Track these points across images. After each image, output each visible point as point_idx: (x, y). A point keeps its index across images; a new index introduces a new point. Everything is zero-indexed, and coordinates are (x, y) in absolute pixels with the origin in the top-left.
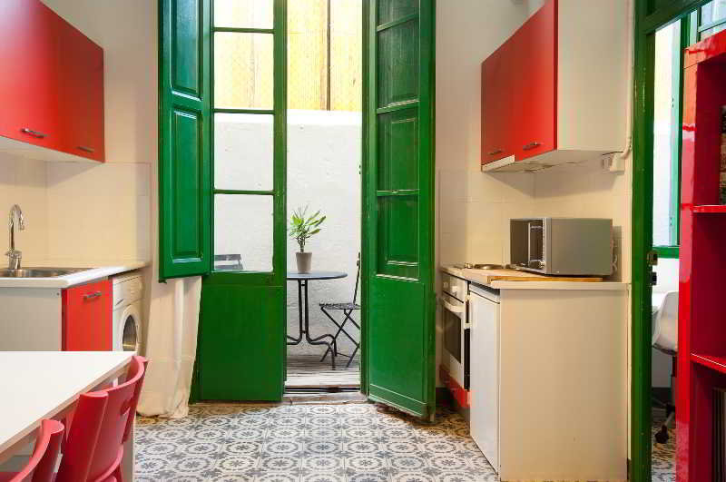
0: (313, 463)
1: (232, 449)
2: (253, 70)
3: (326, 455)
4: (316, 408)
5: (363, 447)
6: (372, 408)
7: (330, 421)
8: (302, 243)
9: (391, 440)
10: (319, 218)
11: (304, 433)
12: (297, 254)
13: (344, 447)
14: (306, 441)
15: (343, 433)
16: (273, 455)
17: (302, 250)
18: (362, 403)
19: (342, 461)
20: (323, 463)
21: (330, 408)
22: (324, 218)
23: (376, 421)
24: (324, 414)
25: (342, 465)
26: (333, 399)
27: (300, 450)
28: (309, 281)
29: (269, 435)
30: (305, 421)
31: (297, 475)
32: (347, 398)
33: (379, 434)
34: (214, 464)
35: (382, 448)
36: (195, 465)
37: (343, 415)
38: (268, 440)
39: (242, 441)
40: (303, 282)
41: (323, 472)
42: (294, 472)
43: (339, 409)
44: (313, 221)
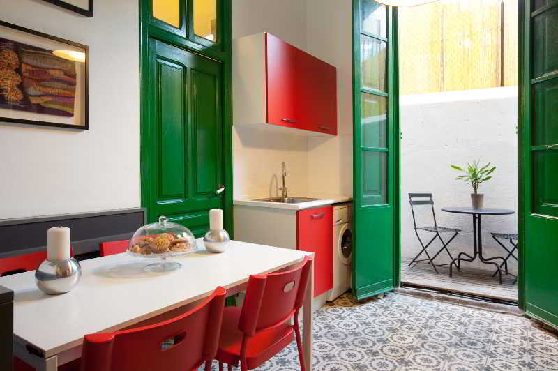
0: (459, 354)
1: (404, 327)
2: (442, 66)
3: (473, 351)
4: (477, 312)
5: (508, 353)
6: (528, 323)
7: (486, 324)
8: (475, 187)
9: (538, 354)
10: (489, 168)
11: (460, 329)
12: (472, 195)
13: (490, 348)
14: (461, 335)
15: (494, 337)
16: (430, 339)
17: (476, 192)
18: (518, 316)
19: (485, 358)
20: (468, 356)
21: (489, 314)
22: (494, 169)
23: (529, 334)
24: (481, 319)
25: (483, 362)
26: (493, 307)
27: (453, 341)
28: (482, 216)
29: (433, 324)
30: (465, 320)
31: (443, 359)
32: (506, 309)
33: (527, 345)
34: (388, 335)
35: (527, 358)
36: (375, 332)
37: (499, 322)
38: (431, 327)
39: (412, 323)
40: (477, 216)
41: (466, 363)
42: (442, 356)
43: (497, 316)
44: (484, 170)
